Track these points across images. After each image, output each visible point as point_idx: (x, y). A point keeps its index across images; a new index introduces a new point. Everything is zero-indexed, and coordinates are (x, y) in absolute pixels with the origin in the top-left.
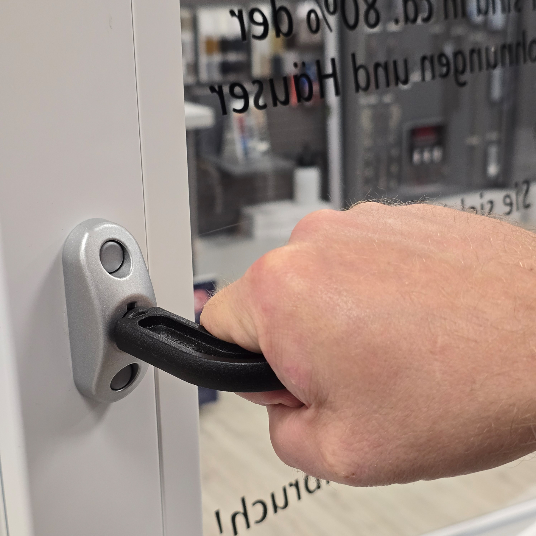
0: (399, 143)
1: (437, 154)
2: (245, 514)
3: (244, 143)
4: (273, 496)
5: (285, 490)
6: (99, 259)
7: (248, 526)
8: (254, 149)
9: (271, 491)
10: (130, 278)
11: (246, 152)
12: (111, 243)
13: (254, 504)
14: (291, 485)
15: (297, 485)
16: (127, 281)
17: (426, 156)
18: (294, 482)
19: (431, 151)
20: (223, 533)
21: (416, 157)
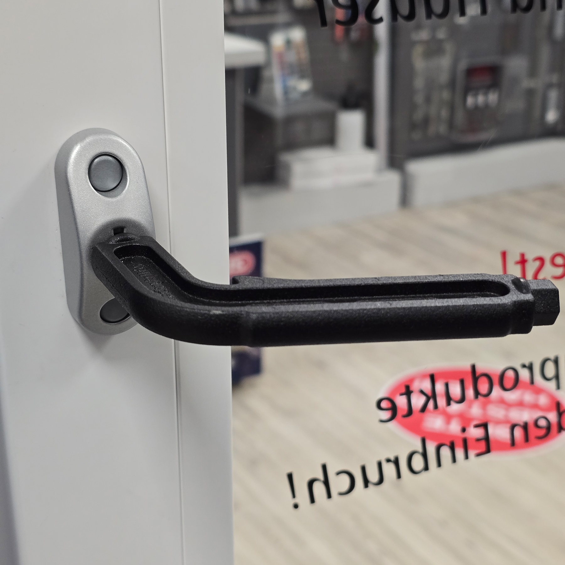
0: (452, 84)
1: (493, 97)
2: (326, 483)
3: (284, 81)
4: (363, 469)
5: (380, 465)
7: (329, 496)
8: (295, 89)
9: (362, 463)
11: (286, 91)
13: (338, 473)
14: (388, 461)
15: (396, 462)
17: (481, 99)
18: (392, 458)
19: (486, 94)
20: (296, 498)
21: (470, 101)
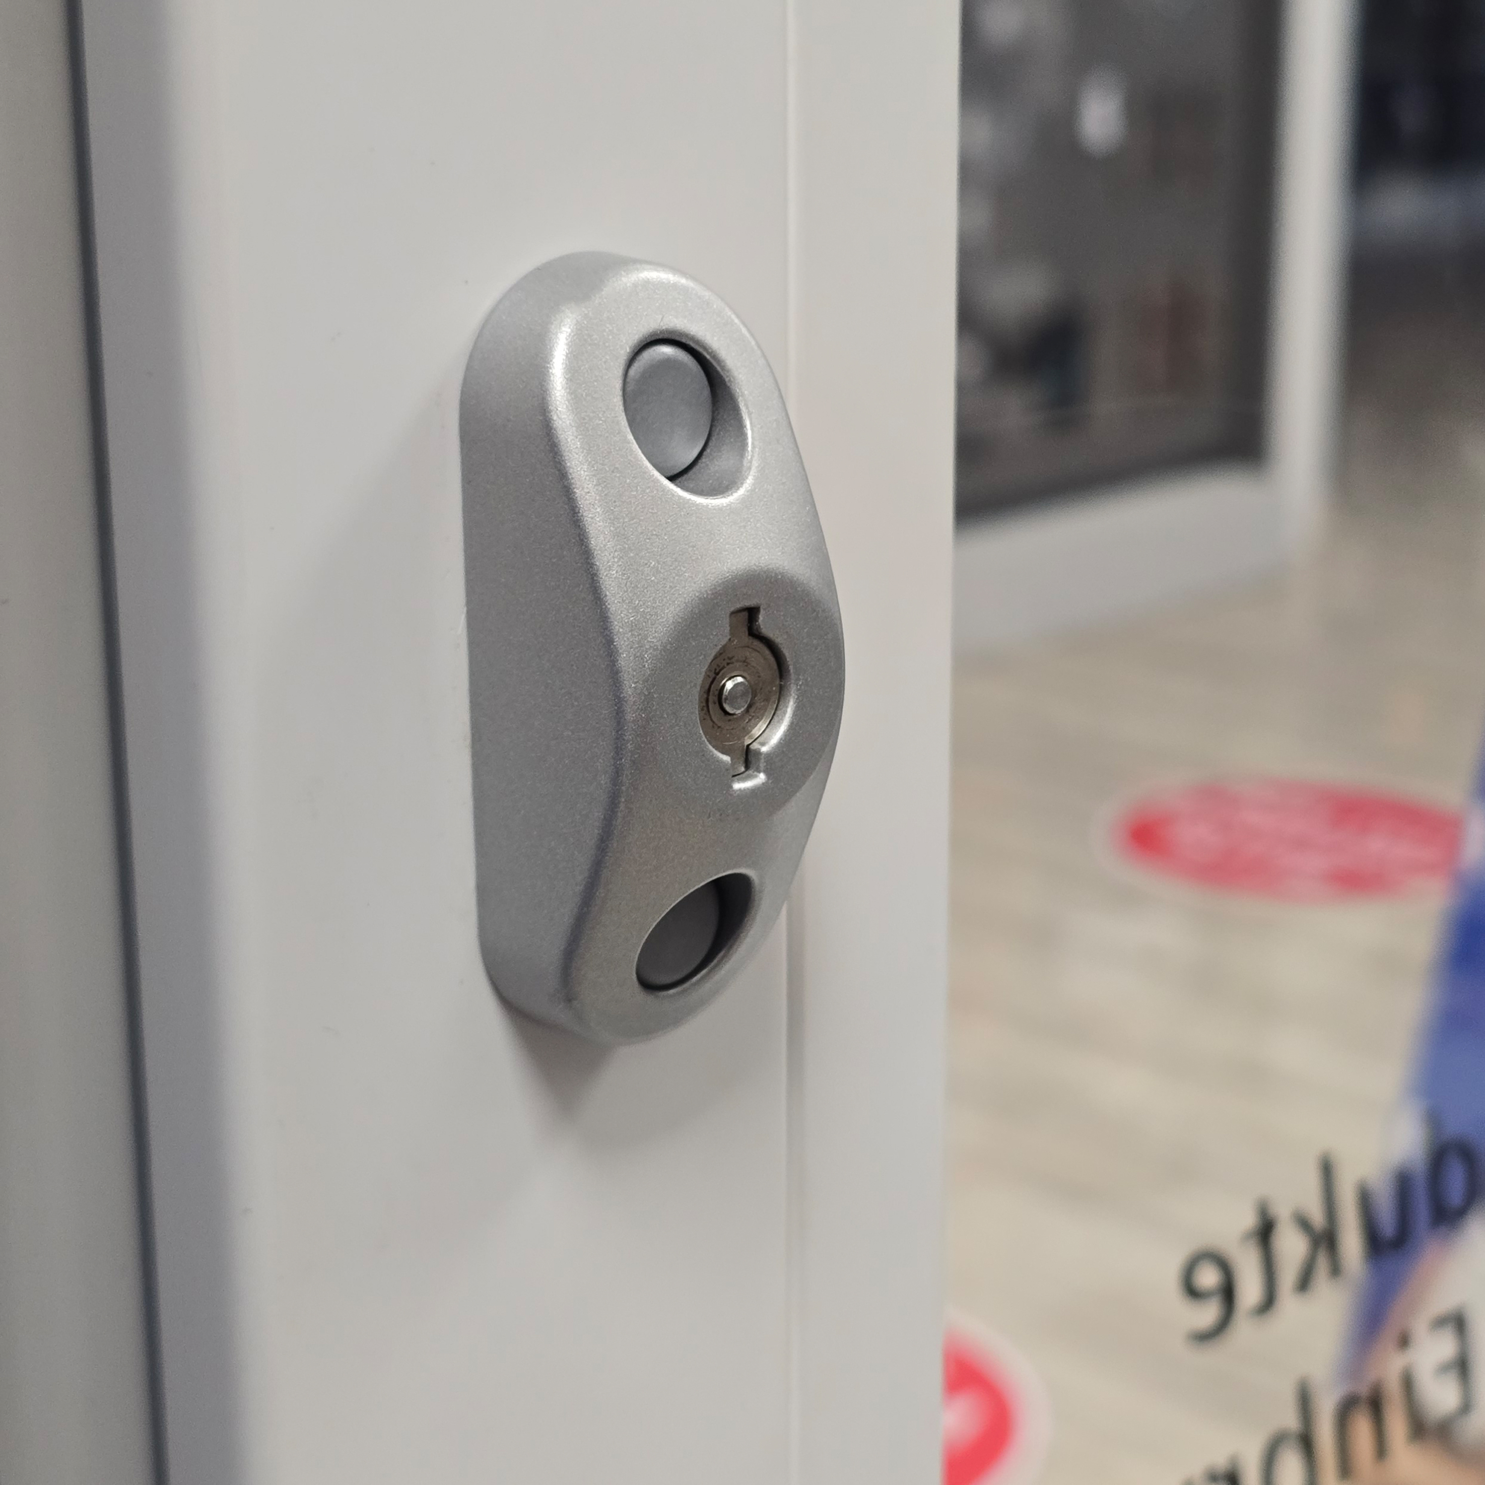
6: (622, 408)
10: (743, 500)
12: (667, 350)
16: (731, 510)
